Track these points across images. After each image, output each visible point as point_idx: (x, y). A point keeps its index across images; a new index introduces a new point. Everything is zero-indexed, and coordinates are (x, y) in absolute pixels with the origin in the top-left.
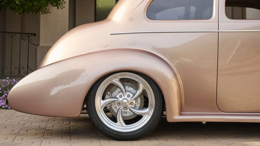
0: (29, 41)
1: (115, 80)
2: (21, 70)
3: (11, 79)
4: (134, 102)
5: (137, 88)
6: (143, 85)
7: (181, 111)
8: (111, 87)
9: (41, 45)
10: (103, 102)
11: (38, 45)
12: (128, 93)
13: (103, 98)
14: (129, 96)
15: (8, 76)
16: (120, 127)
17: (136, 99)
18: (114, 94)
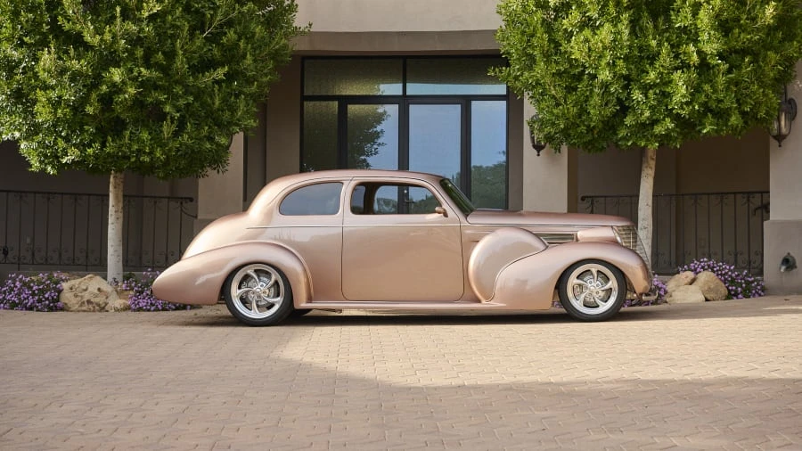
0: (182, 210)
1: (250, 272)
2: (169, 256)
3: (153, 271)
4: (267, 291)
5: (270, 278)
6: (275, 276)
7: (310, 300)
8: (246, 278)
9: (199, 217)
10: (239, 291)
11: (196, 217)
12: (261, 283)
13: (240, 288)
14: (262, 286)
15: (149, 267)
16: (255, 314)
17: (269, 289)
18: (250, 284)
